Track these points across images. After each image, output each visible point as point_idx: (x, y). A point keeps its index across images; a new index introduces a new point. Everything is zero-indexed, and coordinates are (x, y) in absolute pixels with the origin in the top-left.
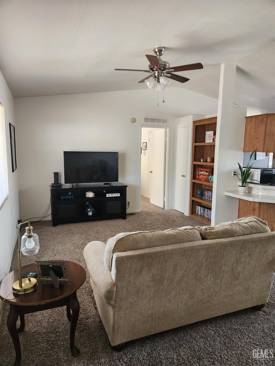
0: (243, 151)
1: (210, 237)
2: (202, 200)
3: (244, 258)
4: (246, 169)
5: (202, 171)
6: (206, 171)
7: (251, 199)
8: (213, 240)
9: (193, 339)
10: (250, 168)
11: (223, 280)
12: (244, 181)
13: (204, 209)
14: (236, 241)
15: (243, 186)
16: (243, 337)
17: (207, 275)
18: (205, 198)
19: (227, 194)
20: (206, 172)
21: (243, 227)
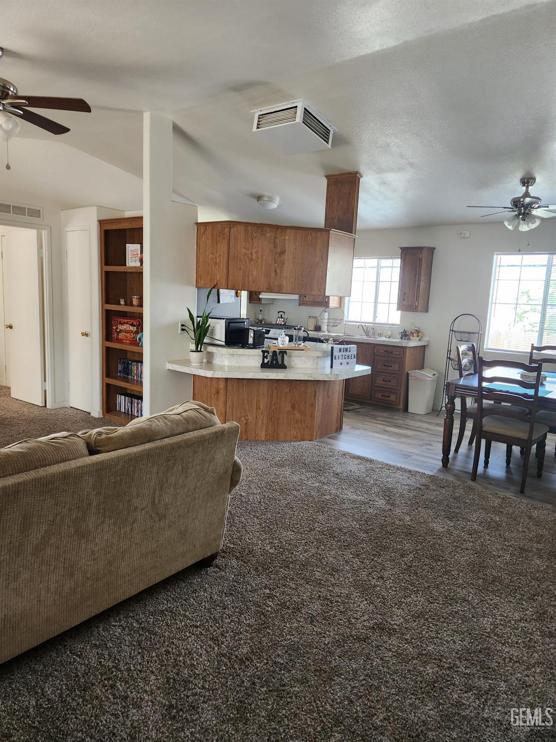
0: (196, 287)
1: (107, 448)
2: (128, 382)
3: (173, 478)
4: (201, 319)
5: (124, 323)
6: (131, 323)
7: (209, 374)
8: (112, 452)
9: (77, 655)
10: (208, 317)
11: (135, 525)
12: (199, 342)
13: (132, 401)
14: (157, 448)
15: (197, 351)
16: (176, 620)
17: (103, 522)
18: (132, 377)
19: (170, 366)
20: (133, 325)
21: (172, 421)
